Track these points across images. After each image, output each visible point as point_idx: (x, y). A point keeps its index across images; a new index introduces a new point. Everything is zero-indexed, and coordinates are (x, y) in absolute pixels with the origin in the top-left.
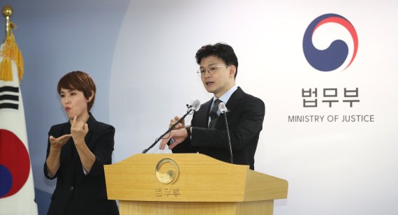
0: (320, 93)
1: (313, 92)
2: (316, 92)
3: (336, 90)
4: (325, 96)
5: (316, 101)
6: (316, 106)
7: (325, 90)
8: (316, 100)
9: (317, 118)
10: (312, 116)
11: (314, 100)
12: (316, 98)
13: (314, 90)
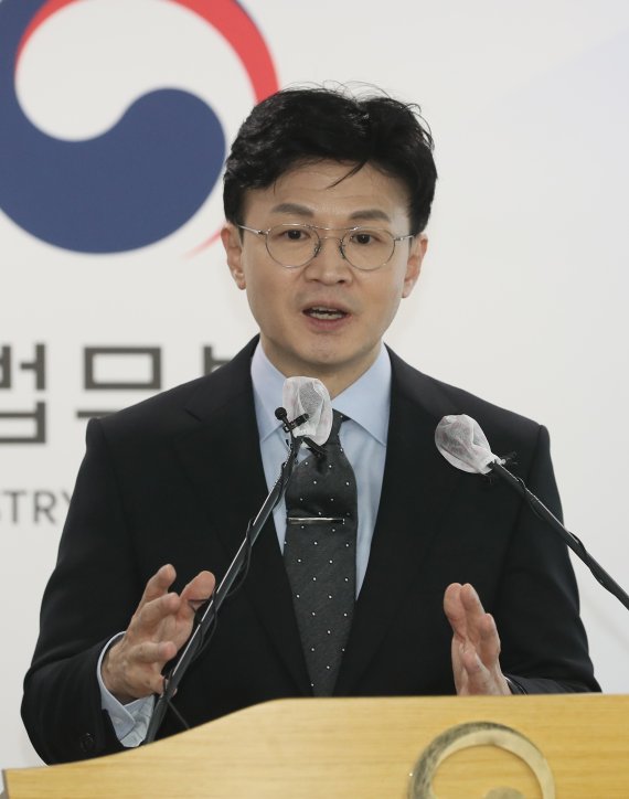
0: (65, 369)
1: (25, 366)
2: (38, 366)
3: (155, 354)
4: (90, 384)
5: (39, 414)
6: (40, 437)
7: (90, 354)
8: (41, 407)
9: (45, 501)
10: (15, 495)
11: (30, 407)
12: (40, 396)
13: (30, 356)
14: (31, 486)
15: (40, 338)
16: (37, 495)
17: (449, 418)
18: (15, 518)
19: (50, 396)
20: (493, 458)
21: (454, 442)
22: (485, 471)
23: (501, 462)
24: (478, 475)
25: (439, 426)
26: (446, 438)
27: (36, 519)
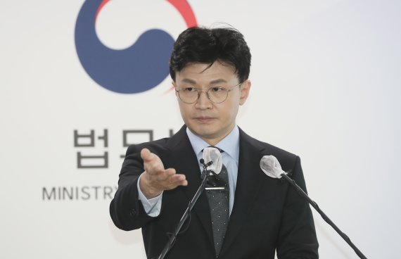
1: (100, 138)
2: (105, 138)
3: (151, 133)
4: (125, 145)
5: (106, 156)
6: (106, 166)
8: (106, 154)
9: (108, 191)
10: (96, 188)
11: (102, 154)
12: (106, 149)
13: (102, 134)
14: (103, 185)
15: (106, 127)
16: (105, 188)
17: (265, 157)
18: (96, 197)
19: (109, 149)
20: (283, 172)
21: (268, 166)
22: (279, 177)
23: (286, 174)
24: (277, 179)
25: (262, 160)
26: (264, 164)
27: (105, 197)
